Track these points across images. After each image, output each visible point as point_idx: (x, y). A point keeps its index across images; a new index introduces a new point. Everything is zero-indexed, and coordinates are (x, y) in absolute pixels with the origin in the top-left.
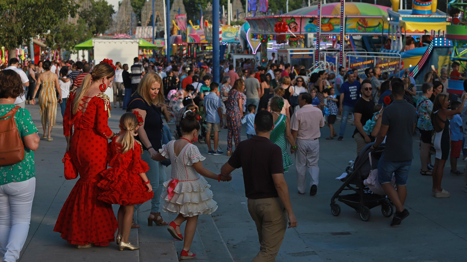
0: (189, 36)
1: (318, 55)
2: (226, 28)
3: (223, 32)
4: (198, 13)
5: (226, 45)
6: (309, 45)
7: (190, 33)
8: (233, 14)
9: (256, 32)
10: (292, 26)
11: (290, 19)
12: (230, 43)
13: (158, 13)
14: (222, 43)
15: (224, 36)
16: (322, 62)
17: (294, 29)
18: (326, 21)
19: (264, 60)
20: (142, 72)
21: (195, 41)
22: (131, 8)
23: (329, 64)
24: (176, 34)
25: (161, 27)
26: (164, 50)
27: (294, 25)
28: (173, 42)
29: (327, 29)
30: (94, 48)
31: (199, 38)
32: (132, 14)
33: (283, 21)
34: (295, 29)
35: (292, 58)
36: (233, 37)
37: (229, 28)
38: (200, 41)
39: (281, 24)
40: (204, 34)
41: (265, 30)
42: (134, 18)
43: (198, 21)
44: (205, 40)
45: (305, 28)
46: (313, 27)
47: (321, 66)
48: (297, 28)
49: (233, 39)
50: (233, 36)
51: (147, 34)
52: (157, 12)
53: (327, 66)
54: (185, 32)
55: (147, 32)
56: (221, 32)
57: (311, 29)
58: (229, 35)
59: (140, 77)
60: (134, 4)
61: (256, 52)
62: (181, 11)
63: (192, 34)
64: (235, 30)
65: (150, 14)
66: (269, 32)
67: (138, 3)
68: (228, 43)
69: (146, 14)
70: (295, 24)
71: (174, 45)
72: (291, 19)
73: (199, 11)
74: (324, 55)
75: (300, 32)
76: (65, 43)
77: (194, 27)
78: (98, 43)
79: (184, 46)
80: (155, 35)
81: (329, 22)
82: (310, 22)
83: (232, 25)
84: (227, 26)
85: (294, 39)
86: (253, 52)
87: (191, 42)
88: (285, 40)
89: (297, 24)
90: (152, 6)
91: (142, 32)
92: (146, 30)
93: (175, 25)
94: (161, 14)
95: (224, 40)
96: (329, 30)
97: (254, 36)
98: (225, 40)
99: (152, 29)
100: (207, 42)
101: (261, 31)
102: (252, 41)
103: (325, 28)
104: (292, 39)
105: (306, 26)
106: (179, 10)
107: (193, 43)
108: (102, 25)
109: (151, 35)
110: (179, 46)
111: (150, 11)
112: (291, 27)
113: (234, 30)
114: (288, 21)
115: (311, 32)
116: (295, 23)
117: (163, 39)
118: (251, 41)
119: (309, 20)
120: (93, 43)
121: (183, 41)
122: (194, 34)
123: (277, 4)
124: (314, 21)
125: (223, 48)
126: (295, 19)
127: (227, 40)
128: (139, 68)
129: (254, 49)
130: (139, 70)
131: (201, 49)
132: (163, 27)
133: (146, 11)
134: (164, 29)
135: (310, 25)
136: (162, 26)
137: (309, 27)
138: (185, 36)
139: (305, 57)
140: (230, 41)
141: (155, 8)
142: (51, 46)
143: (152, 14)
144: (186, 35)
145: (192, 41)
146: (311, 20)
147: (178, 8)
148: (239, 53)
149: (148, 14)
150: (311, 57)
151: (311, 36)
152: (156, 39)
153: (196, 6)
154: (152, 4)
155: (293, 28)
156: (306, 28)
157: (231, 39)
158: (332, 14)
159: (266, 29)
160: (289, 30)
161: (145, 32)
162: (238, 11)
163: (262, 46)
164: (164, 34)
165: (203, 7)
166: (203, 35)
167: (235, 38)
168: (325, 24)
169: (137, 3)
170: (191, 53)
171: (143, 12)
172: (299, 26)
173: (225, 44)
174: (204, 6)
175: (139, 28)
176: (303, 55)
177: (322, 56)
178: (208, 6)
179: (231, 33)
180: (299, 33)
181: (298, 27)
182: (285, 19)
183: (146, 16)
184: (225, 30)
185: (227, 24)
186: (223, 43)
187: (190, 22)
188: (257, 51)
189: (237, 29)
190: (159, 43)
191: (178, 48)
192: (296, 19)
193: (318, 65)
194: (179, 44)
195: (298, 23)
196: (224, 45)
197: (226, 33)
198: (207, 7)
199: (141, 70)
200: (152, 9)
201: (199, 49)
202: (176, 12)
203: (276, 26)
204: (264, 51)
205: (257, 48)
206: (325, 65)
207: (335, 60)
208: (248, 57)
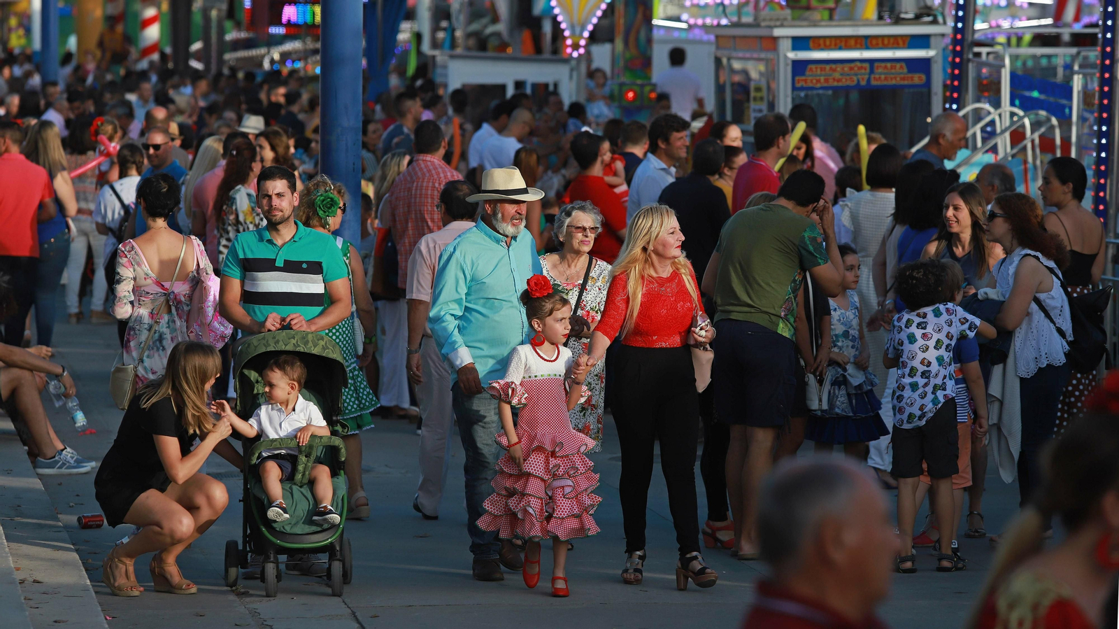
1: (962, 67)
6: (908, 5)
16: (987, 107)
19: (631, 95)
23: (1027, 122)
35: (801, 82)
53: (1017, 136)
61: (583, 42)
86: (569, 41)
129: (572, 27)
139: (880, 79)
148: (482, 46)
150: (918, 78)
176: (872, 62)
177: (986, 70)
188: (595, 38)
204: (637, 39)
205: (587, 21)
206: (1003, 132)
207: (1070, 98)
208: (534, 73)
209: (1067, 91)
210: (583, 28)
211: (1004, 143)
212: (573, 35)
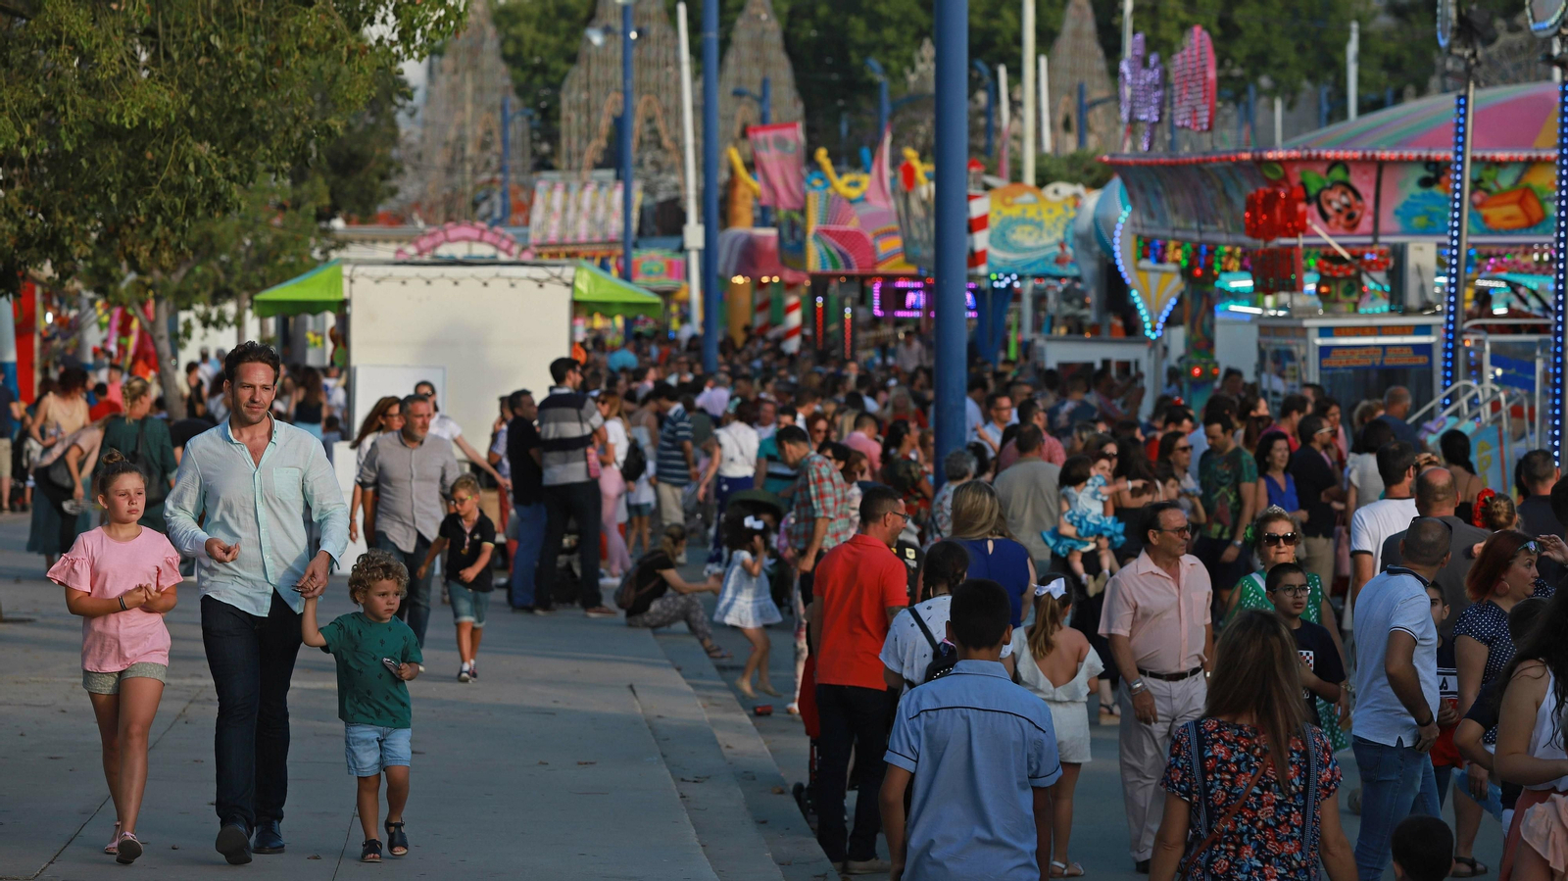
0: (818, 235)
1: (1454, 351)
2: (1008, 200)
3: (994, 222)
4: (864, 103)
5: (1010, 286)
6: (1413, 299)
7: (824, 221)
8: (1052, 111)
9: (1156, 230)
10: (1336, 205)
11: (1322, 168)
12: (1035, 277)
13: (649, 103)
14: (987, 277)
15: (1002, 240)
16: (1473, 384)
17: (1342, 219)
18: (1506, 180)
19: (1197, 371)
20: (588, 430)
21: (848, 265)
22: (501, 76)
23: (1502, 396)
24: (743, 226)
25: (663, 176)
26: (686, 304)
27: (1344, 200)
28: (732, 268)
29: (1509, 218)
30: (348, 310)
31: (873, 250)
32: (503, 108)
33: (1286, 178)
34: (1350, 217)
35: (1326, 363)
36: (1044, 247)
37: (1026, 201)
38: (876, 264)
39: (1277, 195)
40: (894, 225)
41: (1202, 221)
42: (518, 128)
43: (865, 153)
44: (901, 258)
45: (1397, 212)
46: (1437, 209)
47: (1464, 401)
48: (1358, 213)
49: (1046, 259)
50: (1047, 240)
51: (592, 220)
52: (645, 98)
53: (1496, 406)
54: (797, 217)
55: (594, 208)
56: (981, 223)
57: (1430, 216)
58: (1023, 236)
59: (581, 451)
60: (511, 49)
61: (1160, 326)
62: (772, 93)
63: (833, 228)
64: (1058, 211)
65: (609, 107)
66: (1218, 231)
67: (534, 41)
68: (1020, 278)
69: (588, 109)
70: (1350, 194)
71: (739, 280)
72: (1328, 171)
73: (872, 88)
74: (1484, 351)
75: (1375, 233)
76: (183, 271)
77: (841, 185)
78: (371, 283)
79: (791, 287)
80: (634, 225)
81: (1522, 184)
82: (1425, 183)
83: (1043, 180)
84: (1016, 187)
85: (1345, 266)
86: (1148, 326)
87: (830, 269)
88: (1293, 277)
89: (1357, 195)
90: (619, 70)
91: (565, 209)
92: (587, 197)
93: (742, 171)
94: (666, 111)
95: (997, 263)
96: (1522, 221)
97: (1151, 249)
98: (1005, 261)
99: (618, 195)
100: (912, 270)
101: (1182, 224)
102: (1144, 270)
103: (1497, 214)
104: (1335, 267)
105: (1406, 205)
106: (765, 84)
107: (838, 276)
108: (361, 176)
109: (616, 226)
110: (762, 286)
111: (607, 94)
112: (1329, 211)
113: (1050, 211)
114: (1314, 180)
115: (1426, 232)
116: (1348, 187)
117: (675, 242)
118: (1139, 269)
119: (1421, 172)
120: (346, 283)
121: (784, 264)
122: (842, 228)
123: (1300, 49)
124: (1444, 179)
125: (995, 302)
126: (1347, 171)
127: (1014, 263)
128: (573, 412)
129: (1151, 314)
130: (572, 420)
131: (881, 308)
132: (674, 179)
133: (584, 96)
134: (680, 187)
135: (1424, 196)
136: (671, 170)
137: (1419, 210)
138: (798, 234)
139: (1391, 361)
140: (1029, 266)
141: (635, 76)
142: (111, 287)
143: (618, 111)
144: (804, 234)
145: (835, 264)
146: (1432, 175)
147: (757, 74)
148: (1077, 329)
149: (598, 109)
150: (1422, 360)
151: (1422, 253)
152: (636, 246)
153: (855, 58)
154: (619, 55)
155: (1339, 211)
156: (1406, 213)
157: (1034, 256)
158: (1539, 142)
159: (1204, 217)
160: (1317, 227)
161: (579, 208)
162: (1081, 91)
163: (1187, 297)
164: (682, 218)
165: (894, 64)
166: (890, 233)
167: (1058, 250)
168: (1503, 194)
169: (527, 44)
170: (825, 324)
171: (570, 97)
172: (1369, 203)
173: (1003, 285)
174: (898, 58)
175: (552, 188)
176: (1384, 347)
177: (1472, 354)
178: (922, 60)
179: (1039, 225)
180: (1369, 240)
181: (1362, 208)
182: (1297, 169)
183: (584, 119)
184: (1006, 212)
185: (1017, 177)
186: (993, 276)
187: (822, 154)
188: (1170, 322)
189: (1070, 204)
190: (656, 269)
191: (759, 298)
192: (1352, 167)
193: (1453, 397)
194: (765, 279)
195: (1366, 189)
196: (999, 290)
197: (1009, 224)
198: (913, 70)
199: (581, 420)
200: (619, 85)
201: (871, 307)
202: (746, 99)
203: (1251, 204)
204: (1202, 326)
205: (1163, 308)
206: (1485, 402)
207: (1534, 373)
208: (1118, 352)
209: (1532, 369)
210: (1160, 314)
211: (1486, 412)
212: (1151, 320)
